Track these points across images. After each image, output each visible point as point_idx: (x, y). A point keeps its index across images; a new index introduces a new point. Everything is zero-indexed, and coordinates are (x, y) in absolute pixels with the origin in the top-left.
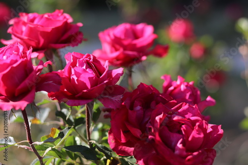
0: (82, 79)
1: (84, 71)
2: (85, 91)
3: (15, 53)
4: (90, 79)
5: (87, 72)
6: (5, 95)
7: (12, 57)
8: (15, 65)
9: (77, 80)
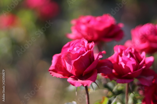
0: (127, 65)
1: (129, 59)
2: (130, 73)
3: (83, 46)
4: (133, 65)
5: (130, 60)
6: (75, 75)
7: (81, 49)
8: (83, 55)
9: (125, 66)
